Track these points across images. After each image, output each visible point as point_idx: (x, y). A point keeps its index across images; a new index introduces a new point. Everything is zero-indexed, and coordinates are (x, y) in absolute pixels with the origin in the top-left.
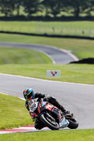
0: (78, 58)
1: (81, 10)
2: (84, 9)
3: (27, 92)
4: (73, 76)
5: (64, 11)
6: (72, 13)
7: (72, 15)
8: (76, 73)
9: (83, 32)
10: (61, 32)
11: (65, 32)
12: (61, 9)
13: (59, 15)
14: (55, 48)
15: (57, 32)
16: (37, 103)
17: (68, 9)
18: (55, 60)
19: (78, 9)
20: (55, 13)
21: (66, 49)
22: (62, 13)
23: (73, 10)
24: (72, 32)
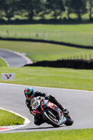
0: (32, 61)
1: (35, 14)
2: (38, 13)
3: (28, 90)
4: (27, 79)
5: (18, 14)
6: (26, 16)
7: (26, 18)
8: (30, 76)
9: (37, 35)
10: (16, 35)
11: (19, 35)
12: (15, 13)
13: (13, 19)
14: (10, 51)
15: (12, 35)
16: (39, 101)
17: (22, 12)
18: (10, 63)
19: (32, 13)
20: (9, 16)
21: (20, 52)
22: (16, 17)
23: (27, 14)
24: (26, 35)
